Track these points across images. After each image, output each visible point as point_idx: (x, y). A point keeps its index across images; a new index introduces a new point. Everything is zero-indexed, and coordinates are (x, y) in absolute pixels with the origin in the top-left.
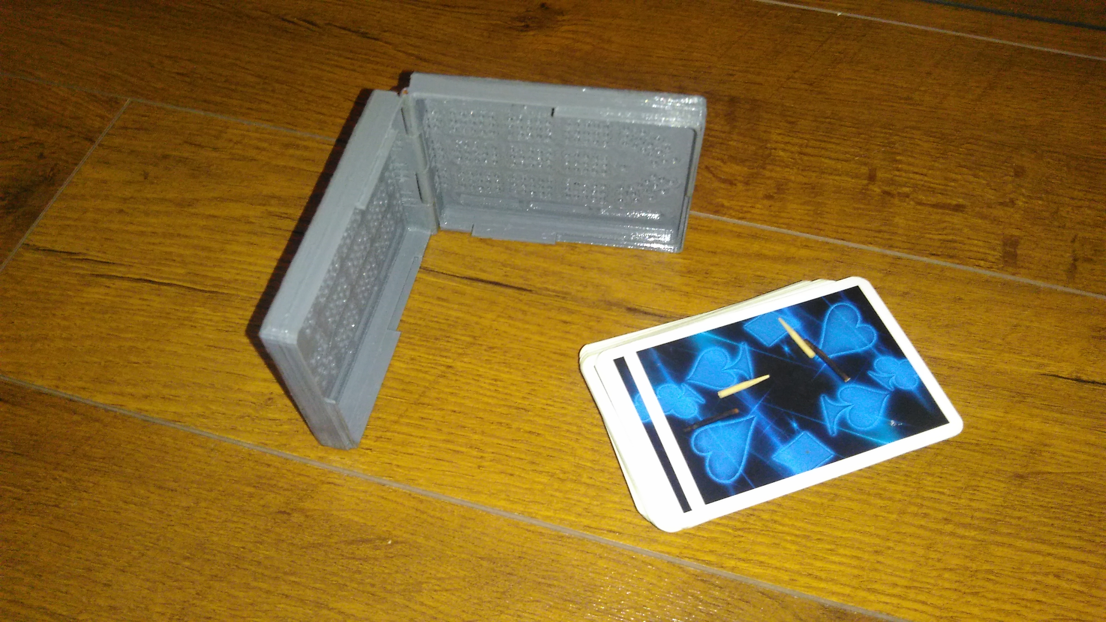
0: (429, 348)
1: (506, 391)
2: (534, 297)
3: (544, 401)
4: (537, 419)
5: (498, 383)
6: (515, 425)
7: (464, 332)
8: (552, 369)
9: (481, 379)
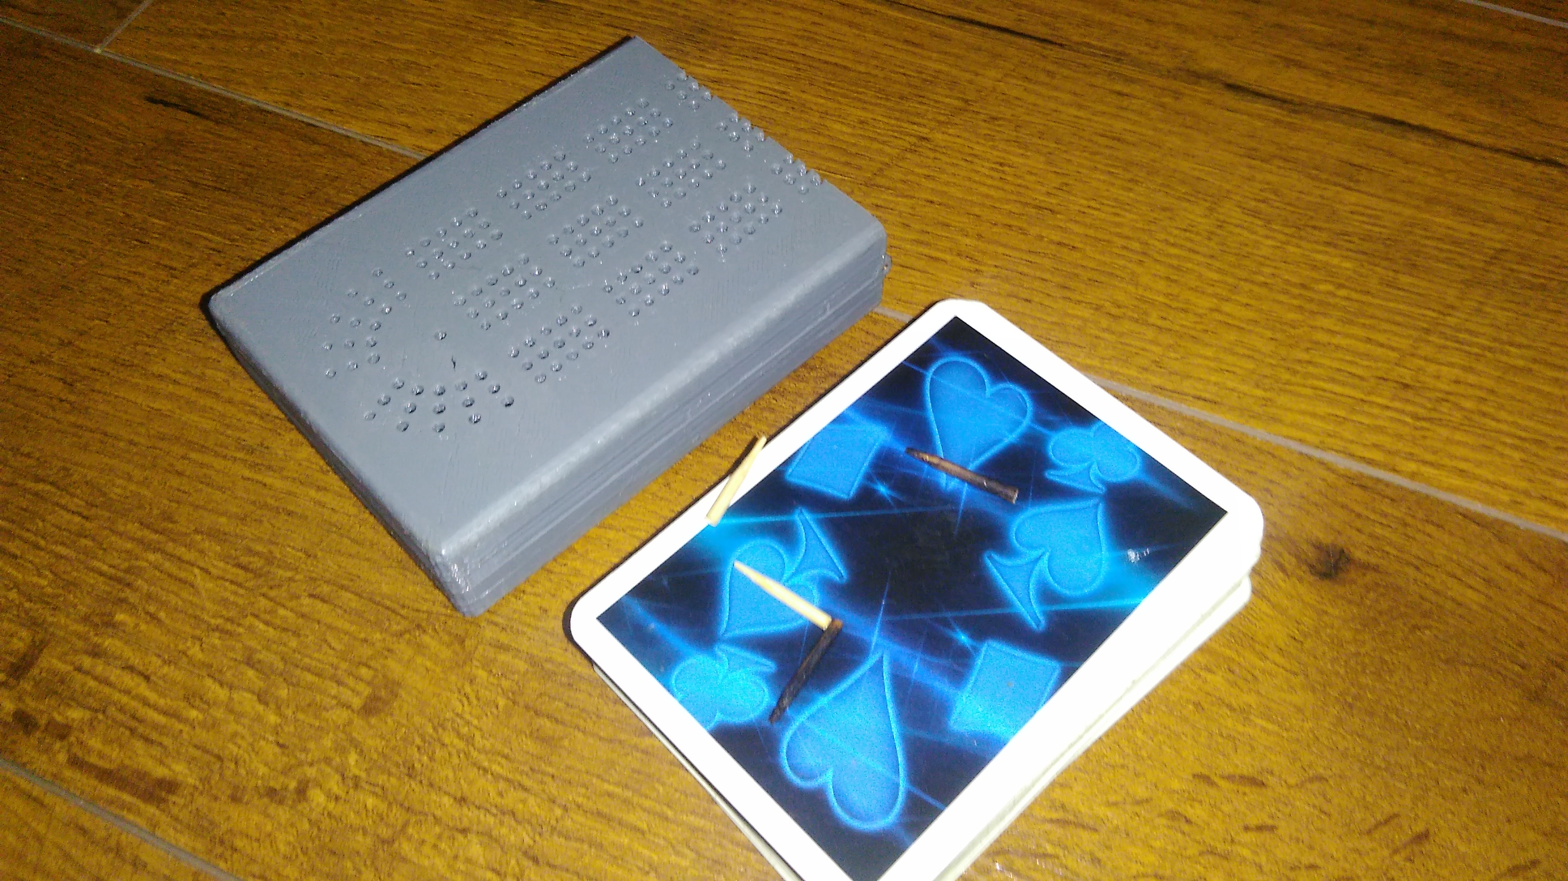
0: (890, 109)
1: (1019, 181)
2: (1067, 54)
3: (1085, 202)
4: (1070, 225)
5: (1006, 169)
6: (1034, 231)
7: (948, 92)
8: (1098, 157)
9: (976, 160)
